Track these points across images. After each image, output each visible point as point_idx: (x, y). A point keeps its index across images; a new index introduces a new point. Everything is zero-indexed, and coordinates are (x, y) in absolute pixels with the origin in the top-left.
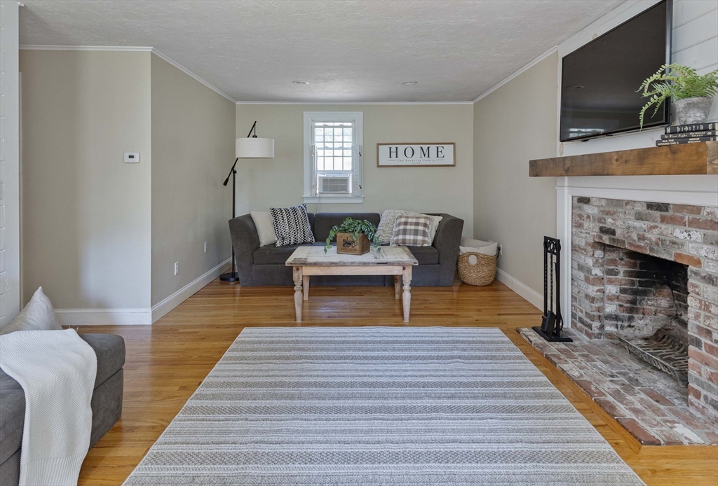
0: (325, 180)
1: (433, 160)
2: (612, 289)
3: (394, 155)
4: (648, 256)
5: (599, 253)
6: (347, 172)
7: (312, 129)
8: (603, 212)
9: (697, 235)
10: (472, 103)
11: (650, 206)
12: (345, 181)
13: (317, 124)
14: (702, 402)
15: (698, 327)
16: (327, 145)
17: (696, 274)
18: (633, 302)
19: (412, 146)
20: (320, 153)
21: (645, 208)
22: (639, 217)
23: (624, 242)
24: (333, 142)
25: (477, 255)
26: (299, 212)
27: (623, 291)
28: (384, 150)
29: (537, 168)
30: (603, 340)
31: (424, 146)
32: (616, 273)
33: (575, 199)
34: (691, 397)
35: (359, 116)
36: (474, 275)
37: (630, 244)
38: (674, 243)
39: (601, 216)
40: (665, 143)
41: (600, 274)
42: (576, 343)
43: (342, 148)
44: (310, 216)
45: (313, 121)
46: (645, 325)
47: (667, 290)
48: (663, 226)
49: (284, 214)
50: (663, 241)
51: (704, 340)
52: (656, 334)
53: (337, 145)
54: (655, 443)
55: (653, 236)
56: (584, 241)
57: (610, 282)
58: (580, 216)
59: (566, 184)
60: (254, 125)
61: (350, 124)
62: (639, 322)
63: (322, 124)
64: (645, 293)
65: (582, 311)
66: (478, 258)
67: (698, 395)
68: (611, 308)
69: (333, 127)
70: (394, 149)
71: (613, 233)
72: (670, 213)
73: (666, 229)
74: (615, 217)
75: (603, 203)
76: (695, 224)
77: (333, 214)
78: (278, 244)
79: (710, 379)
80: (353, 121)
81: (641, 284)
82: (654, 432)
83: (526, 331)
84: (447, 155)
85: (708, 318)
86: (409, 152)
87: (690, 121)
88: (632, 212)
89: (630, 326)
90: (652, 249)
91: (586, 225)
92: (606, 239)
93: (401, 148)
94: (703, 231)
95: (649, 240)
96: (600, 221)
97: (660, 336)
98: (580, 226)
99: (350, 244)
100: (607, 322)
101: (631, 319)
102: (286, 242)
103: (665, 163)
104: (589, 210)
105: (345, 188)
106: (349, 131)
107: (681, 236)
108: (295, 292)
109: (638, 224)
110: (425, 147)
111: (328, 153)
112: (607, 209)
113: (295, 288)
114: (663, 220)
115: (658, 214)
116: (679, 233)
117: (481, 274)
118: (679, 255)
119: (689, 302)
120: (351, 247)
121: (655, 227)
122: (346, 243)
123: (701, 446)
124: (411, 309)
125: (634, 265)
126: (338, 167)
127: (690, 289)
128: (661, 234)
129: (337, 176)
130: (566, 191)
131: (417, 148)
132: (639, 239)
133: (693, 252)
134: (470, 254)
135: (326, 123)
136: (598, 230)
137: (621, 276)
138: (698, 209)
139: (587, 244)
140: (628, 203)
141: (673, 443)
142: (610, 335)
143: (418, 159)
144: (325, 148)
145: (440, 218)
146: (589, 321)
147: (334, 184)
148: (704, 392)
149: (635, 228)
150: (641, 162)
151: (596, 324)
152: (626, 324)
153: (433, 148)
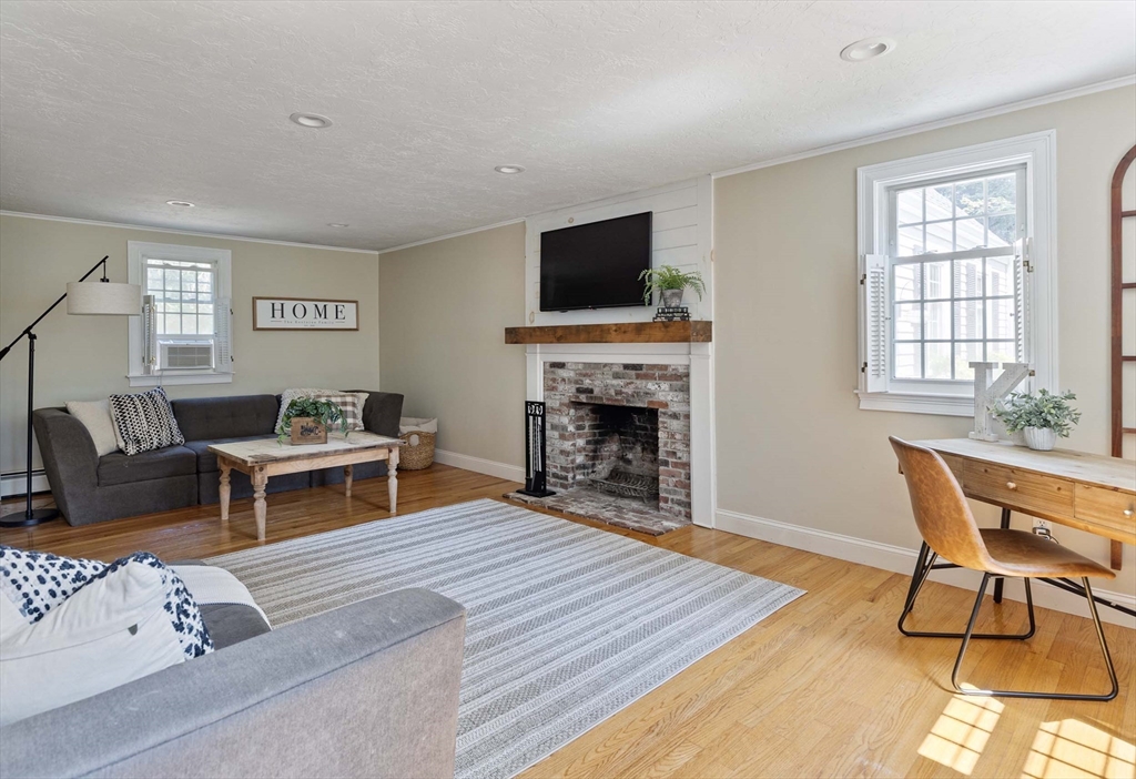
0: (172, 350)
1: (331, 322)
2: (581, 442)
3: (278, 313)
4: (624, 407)
5: (572, 411)
6: (206, 337)
7: (143, 269)
8: (580, 374)
9: (665, 386)
10: (377, 253)
11: (626, 367)
12: (206, 350)
13: (150, 262)
14: (670, 504)
15: (667, 452)
16: (168, 295)
17: (664, 414)
18: (595, 451)
19: (304, 303)
20: (159, 307)
21: (622, 368)
22: (616, 376)
23: (602, 398)
24: (181, 292)
25: (418, 434)
26: (158, 398)
27: (588, 443)
28: (264, 307)
29: (515, 336)
30: (575, 489)
31: (318, 303)
32: (584, 428)
33: (548, 366)
34: (662, 504)
35: (225, 256)
36: (415, 457)
37: (608, 399)
38: (647, 393)
39: (578, 378)
40: (659, 319)
41: (573, 430)
42: (558, 494)
43: (196, 301)
44: (173, 403)
45: (143, 256)
46: (603, 469)
47: (616, 437)
48: (638, 382)
49: (137, 402)
50: (638, 394)
51: (670, 460)
52: (611, 474)
53: (186, 297)
54: (661, 533)
55: (629, 390)
56: (558, 402)
57: (580, 436)
58: (554, 380)
59: (538, 351)
60: (104, 261)
61: (208, 266)
62: (599, 467)
63: (160, 262)
64: (603, 442)
65: (556, 467)
66: (420, 437)
67: (666, 500)
68: (580, 459)
69: (181, 268)
70: (278, 306)
71: (591, 391)
72: (644, 371)
73: (640, 383)
74: (593, 378)
75: (580, 367)
76: (663, 378)
77: (208, 399)
78: (132, 450)
79: (676, 486)
80: (215, 262)
81: (600, 434)
82: (655, 528)
83: (511, 494)
84: (349, 316)
85: (674, 443)
86: (300, 311)
87: (673, 305)
88: (611, 373)
89: (593, 472)
90: (628, 401)
91: (561, 387)
92: (583, 398)
93: (289, 305)
94: (669, 383)
95: (626, 393)
96: (576, 382)
97: (614, 474)
98: (554, 389)
99: (312, 431)
100: (578, 471)
101: (594, 465)
102: (144, 446)
103: (659, 334)
104: (562, 373)
105: (207, 362)
106: (206, 277)
107: (653, 388)
108: (255, 500)
109: (615, 382)
110: (321, 305)
111: (173, 307)
112: (584, 372)
113: (256, 495)
114: (638, 377)
115: (633, 372)
116: (651, 386)
117: (423, 455)
118: (651, 402)
119: (659, 436)
120: (312, 435)
121: (630, 383)
122: (306, 430)
123: (681, 529)
124: (398, 498)
125: (595, 419)
126: (189, 330)
127: (660, 425)
128: (637, 388)
129: (192, 343)
130: (538, 357)
131: (310, 306)
132: (616, 394)
133: (662, 398)
134: (412, 433)
135: (166, 262)
136: (574, 390)
137: (586, 430)
138: (665, 367)
139: (561, 404)
140: (605, 365)
141: (669, 531)
142: (580, 483)
143: (312, 320)
144: (166, 300)
145: (367, 395)
146: (564, 474)
147: (187, 355)
148: (671, 497)
149: (613, 386)
150: (638, 332)
151: (570, 475)
152: (590, 471)
153: (331, 307)
